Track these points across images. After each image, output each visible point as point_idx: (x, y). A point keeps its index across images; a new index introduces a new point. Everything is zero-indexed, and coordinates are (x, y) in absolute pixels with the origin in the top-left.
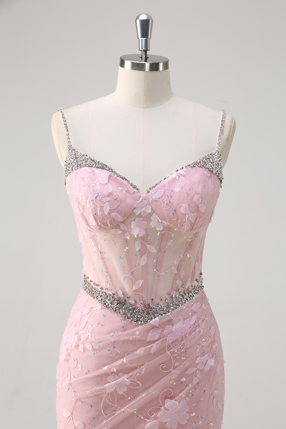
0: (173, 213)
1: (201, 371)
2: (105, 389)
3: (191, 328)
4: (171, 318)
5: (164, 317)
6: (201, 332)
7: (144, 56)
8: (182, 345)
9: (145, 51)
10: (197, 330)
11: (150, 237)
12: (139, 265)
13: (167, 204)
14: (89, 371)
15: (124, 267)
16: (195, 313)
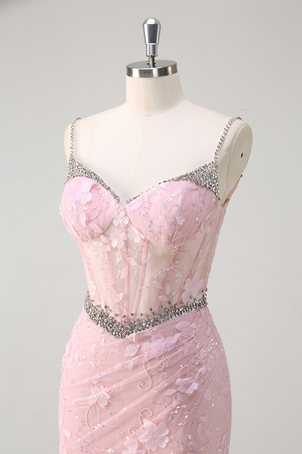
0: (149, 226)
1: (182, 393)
2: (87, 401)
3: (171, 347)
4: (149, 335)
5: (143, 333)
6: (185, 353)
7: (151, 63)
8: (160, 364)
9: (153, 57)
10: (180, 350)
11: (130, 250)
12: (119, 278)
13: (144, 216)
14: (74, 381)
15: (106, 279)
16: (178, 331)
